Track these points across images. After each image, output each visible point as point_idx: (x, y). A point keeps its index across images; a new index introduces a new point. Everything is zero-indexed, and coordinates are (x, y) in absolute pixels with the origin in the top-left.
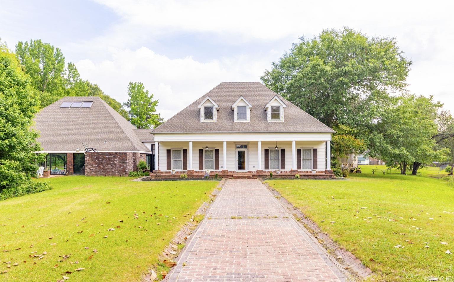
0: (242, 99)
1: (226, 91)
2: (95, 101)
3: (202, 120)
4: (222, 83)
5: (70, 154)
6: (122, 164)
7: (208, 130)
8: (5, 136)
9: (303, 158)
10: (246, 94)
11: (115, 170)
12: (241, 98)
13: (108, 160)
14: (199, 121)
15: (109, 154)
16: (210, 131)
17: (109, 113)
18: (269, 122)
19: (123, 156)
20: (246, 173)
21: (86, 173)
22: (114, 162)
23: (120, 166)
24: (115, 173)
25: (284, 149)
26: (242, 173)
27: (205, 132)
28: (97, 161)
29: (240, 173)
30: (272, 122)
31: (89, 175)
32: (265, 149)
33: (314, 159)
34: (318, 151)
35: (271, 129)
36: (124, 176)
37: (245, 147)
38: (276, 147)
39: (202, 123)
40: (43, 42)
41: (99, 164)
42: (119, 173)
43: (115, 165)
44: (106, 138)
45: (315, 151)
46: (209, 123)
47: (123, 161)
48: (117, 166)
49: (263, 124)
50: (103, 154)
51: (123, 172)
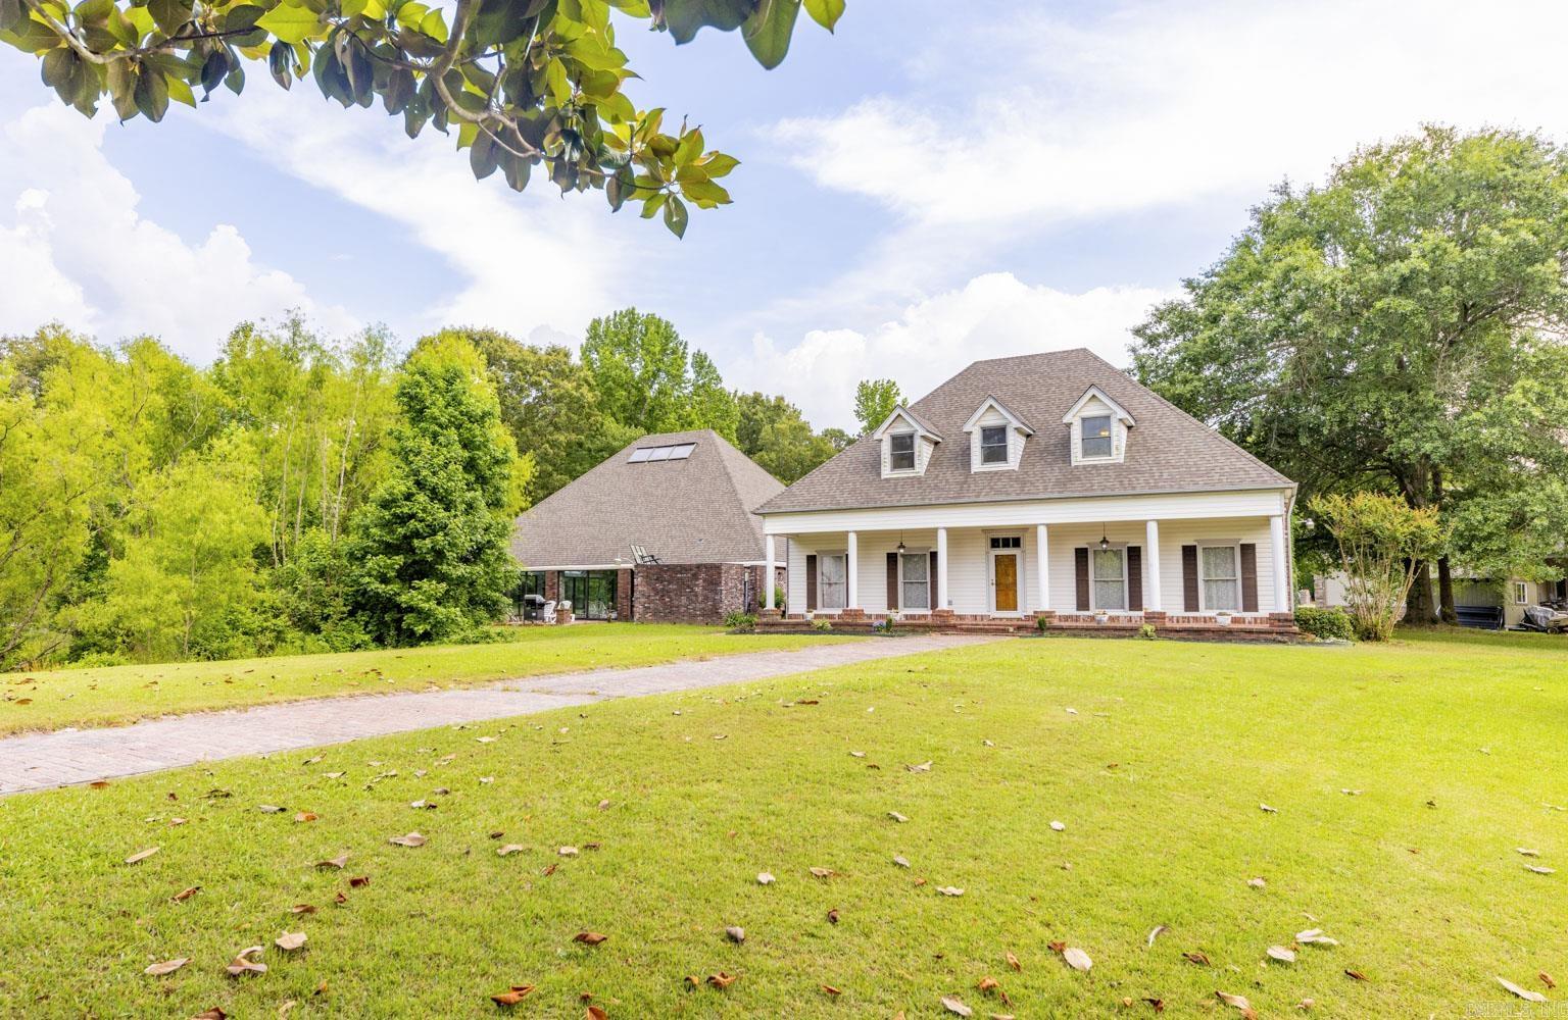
0: (991, 406)
1: (977, 387)
2: (701, 442)
3: (887, 471)
4: (975, 363)
5: (625, 570)
6: (710, 595)
7: (895, 500)
8: (427, 530)
9: (1207, 574)
10: (1034, 387)
11: (694, 609)
12: (991, 402)
13: (682, 583)
14: (879, 474)
15: (683, 568)
16: (899, 501)
17: (725, 468)
18: (1076, 467)
19: (712, 573)
20: (1018, 619)
21: (637, 616)
22: (693, 591)
23: (706, 598)
24: (695, 616)
25: (1139, 548)
26: (1007, 619)
27: (885, 504)
28: (659, 586)
29: (1001, 619)
30: (1084, 467)
31: (642, 621)
32: (1077, 550)
33: (1243, 579)
34: (1257, 550)
35: (1076, 489)
36: (714, 624)
37: (1016, 543)
38: (1105, 541)
39: (886, 479)
40: (642, 311)
41: (664, 593)
42: (703, 615)
43: (696, 596)
44: (703, 531)
45: (1248, 551)
46: (903, 479)
47: (713, 587)
48: (700, 599)
49: (1055, 473)
50: (672, 569)
51: (711, 616)
